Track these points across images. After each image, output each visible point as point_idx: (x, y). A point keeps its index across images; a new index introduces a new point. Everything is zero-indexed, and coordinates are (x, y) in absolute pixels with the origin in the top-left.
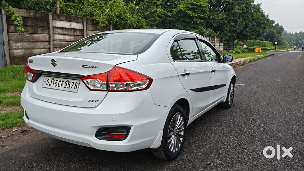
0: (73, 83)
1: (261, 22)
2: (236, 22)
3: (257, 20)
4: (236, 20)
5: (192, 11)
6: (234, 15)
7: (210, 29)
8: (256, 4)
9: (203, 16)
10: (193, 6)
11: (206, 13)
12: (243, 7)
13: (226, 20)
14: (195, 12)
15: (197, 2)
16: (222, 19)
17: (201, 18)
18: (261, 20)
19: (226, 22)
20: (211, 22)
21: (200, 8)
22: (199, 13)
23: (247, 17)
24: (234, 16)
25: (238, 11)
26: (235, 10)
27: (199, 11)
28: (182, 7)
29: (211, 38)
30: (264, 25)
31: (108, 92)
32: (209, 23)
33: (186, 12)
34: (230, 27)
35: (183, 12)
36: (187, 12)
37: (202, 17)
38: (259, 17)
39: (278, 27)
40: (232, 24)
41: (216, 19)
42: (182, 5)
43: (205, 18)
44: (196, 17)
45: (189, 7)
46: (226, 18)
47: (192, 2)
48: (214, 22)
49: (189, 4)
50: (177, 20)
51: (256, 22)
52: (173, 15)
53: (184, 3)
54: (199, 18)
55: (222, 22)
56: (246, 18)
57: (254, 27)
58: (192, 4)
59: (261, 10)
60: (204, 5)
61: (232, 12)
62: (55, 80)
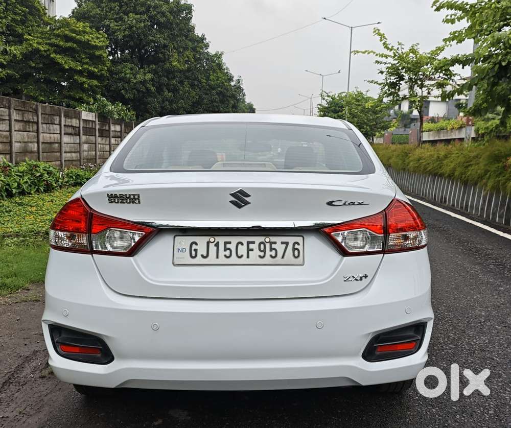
0: (284, 245)
1: (228, 94)
2: (175, 90)
3: (219, 89)
4: (175, 86)
5: (68, 56)
6: (170, 73)
7: (121, 104)
8: (214, 53)
9: (96, 70)
10: (69, 44)
11: (104, 65)
12: (188, 57)
13: (153, 85)
14: (75, 59)
15: (78, 35)
16: (143, 83)
17: (91, 75)
18: (227, 90)
19: (153, 89)
20: (117, 87)
21: (87, 51)
22: (87, 63)
23: (198, 81)
24: (171, 76)
25: (179, 65)
26: (170, 63)
27: (86, 58)
28: (39, 43)
29: (123, 127)
30: (235, 101)
31: (383, 256)
32: (112, 88)
33: (52, 56)
34: (163, 101)
35: (42, 56)
36: (53, 58)
37: (94, 72)
38: (223, 83)
39: (244, 106)
40: (168, 94)
41: (129, 82)
42: (37, 37)
43: (102, 75)
44: (80, 73)
45: (57, 46)
46: (152, 80)
47: (67, 32)
48: (124, 88)
49: (58, 36)
50: (26, 77)
51: (218, 94)
52: (11, 61)
53: (42, 33)
54: (85, 74)
55: (143, 89)
56: (196, 83)
57: (215, 104)
58: (67, 39)
59: (224, 67)
60: (97, 44)
61: (165, 66)
62: (218, 242)
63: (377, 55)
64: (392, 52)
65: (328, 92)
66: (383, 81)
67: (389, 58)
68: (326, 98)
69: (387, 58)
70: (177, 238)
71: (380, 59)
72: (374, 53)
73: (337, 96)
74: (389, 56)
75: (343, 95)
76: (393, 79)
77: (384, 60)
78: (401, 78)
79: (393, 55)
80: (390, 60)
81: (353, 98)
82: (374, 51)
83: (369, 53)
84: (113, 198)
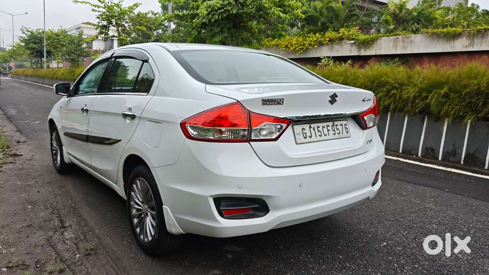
0: (341, 126)
62: (314, 128)
63: (92, 5)
64: (104, 4)
65: (27, 28)
66: (97, 24)
67: (101, 8)
68: (26, 32)
69: (99, 8)
70: (294, 126)
71: (94, 8)
72: (90, 3)
73: (34, 31)
74: (102, 7)
75: (41, 31)
76: (105, 23)
77: (96, 9)
78: (111, 23)
79: (104, 6)
80: (101, 9)
81: (53, 34)
82: (90, 2)
83: (86, 3)
84: (266, 102)
